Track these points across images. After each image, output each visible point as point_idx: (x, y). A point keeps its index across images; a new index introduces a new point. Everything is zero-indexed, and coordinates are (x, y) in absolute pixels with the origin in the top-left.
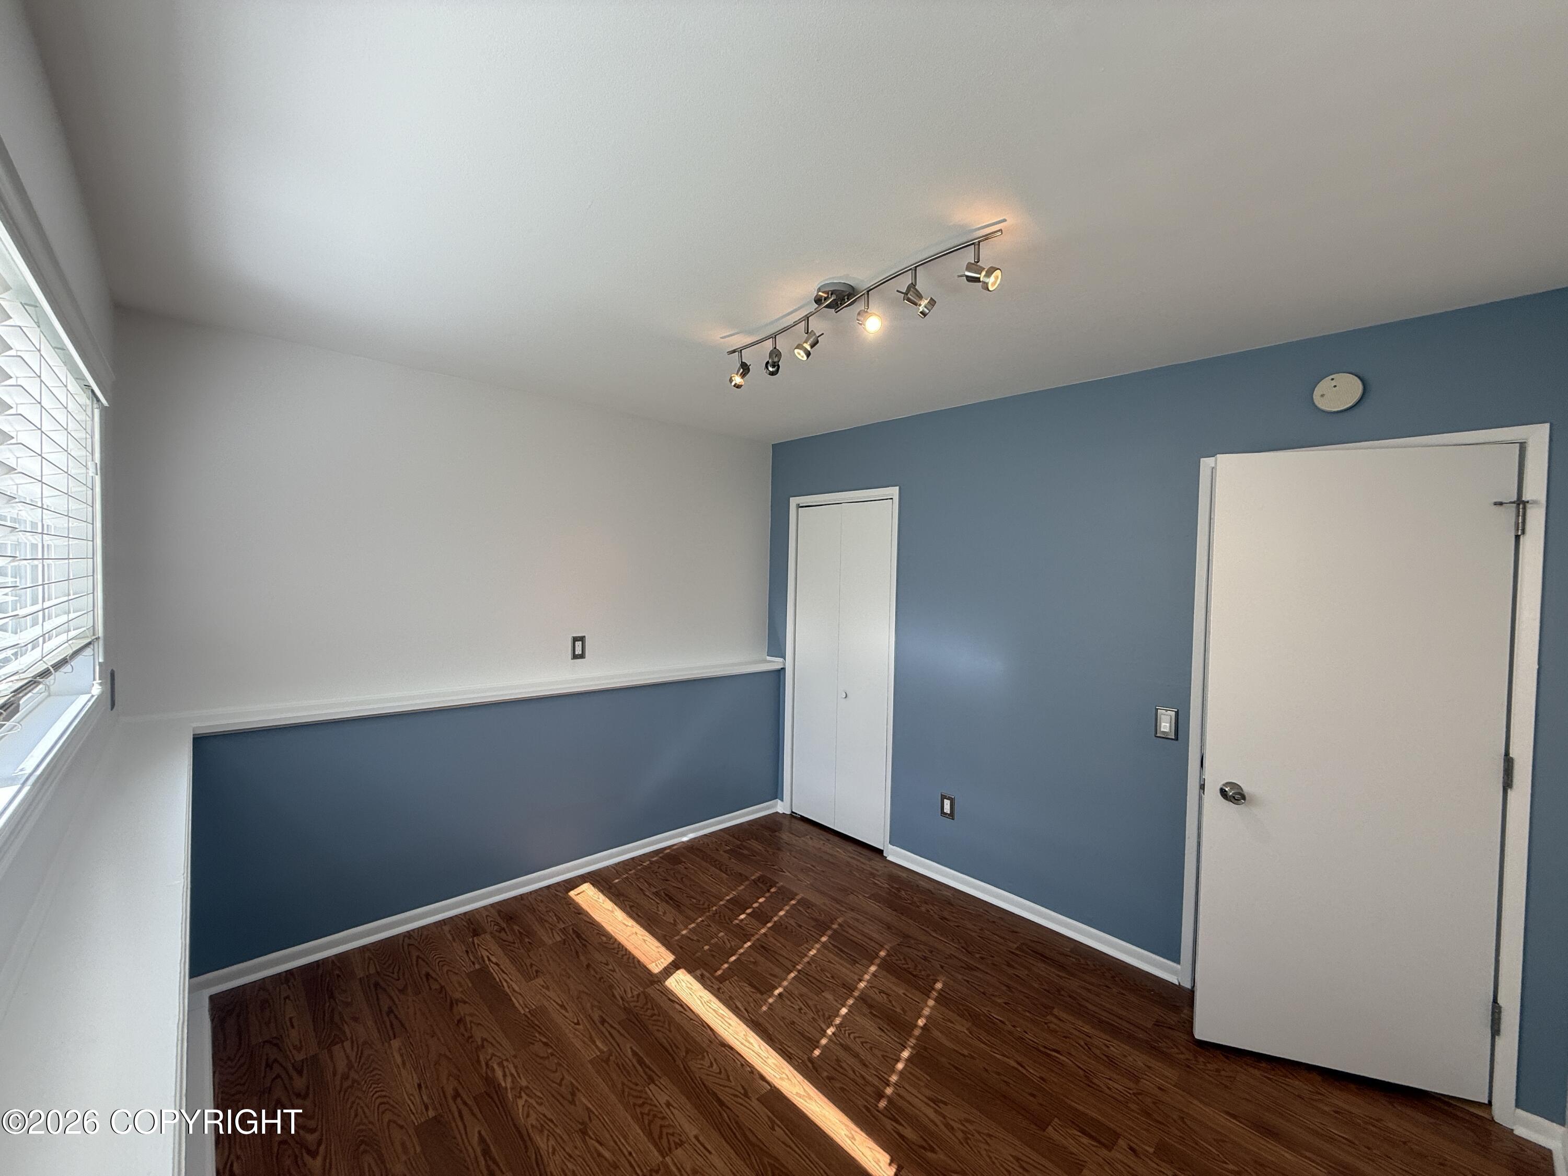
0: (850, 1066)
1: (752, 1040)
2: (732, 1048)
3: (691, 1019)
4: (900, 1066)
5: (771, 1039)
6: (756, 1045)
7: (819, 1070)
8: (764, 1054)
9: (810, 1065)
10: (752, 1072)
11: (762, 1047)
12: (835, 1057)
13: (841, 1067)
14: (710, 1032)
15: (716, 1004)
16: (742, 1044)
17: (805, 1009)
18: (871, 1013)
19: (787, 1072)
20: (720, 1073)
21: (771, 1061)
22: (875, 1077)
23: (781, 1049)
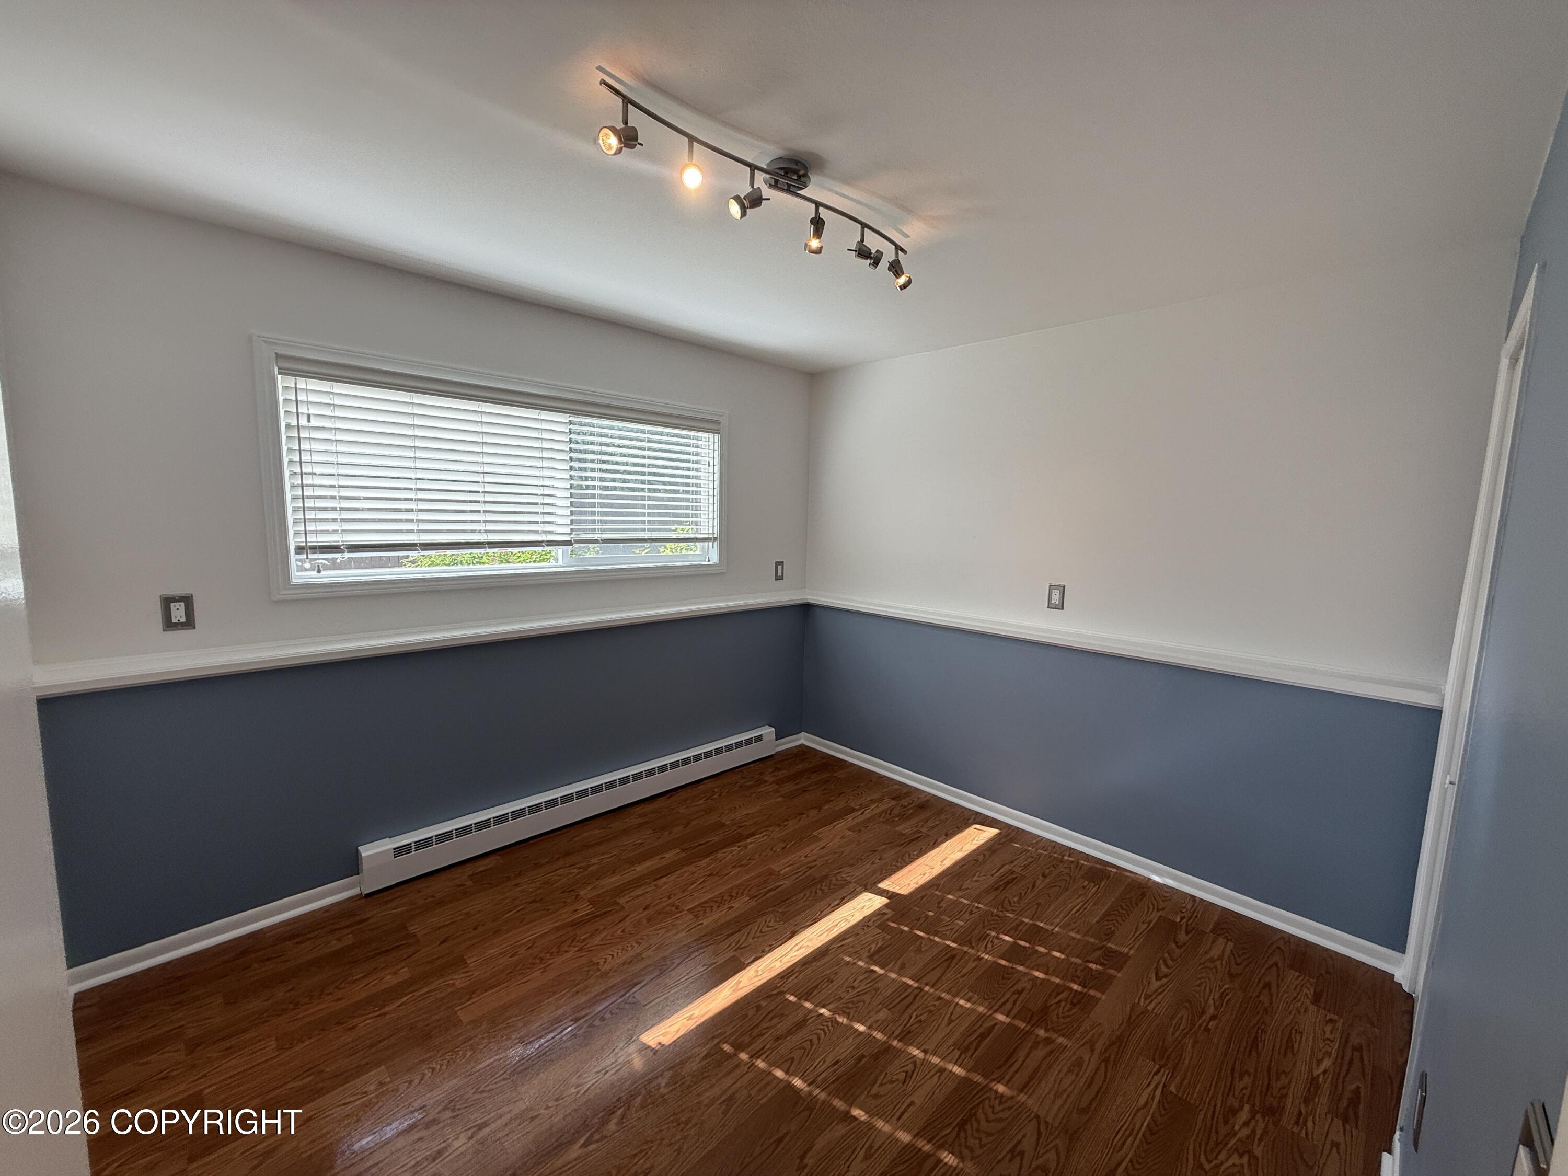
0: (775, 1026)
1: (802, 951)
2: (790, 938)
3: (821, 912)
4: (779, 1073)
5: (805, 964)
6: (796, 953)
7: (769, 1000)
8: (785, 959)
9: (775, 992)
10: (763, 951)
11: (793, 958)
12: (787, 1013)
13: (774, 1017)
14: (808, 924)
15: (844, 926)
16: (797, 945)
17: (852, 993)
18: (863, 1056)
19: (764, 975)
20: (761, 932)
21: (778, 964)
22: (761, 1046)
23: (793, 970)
